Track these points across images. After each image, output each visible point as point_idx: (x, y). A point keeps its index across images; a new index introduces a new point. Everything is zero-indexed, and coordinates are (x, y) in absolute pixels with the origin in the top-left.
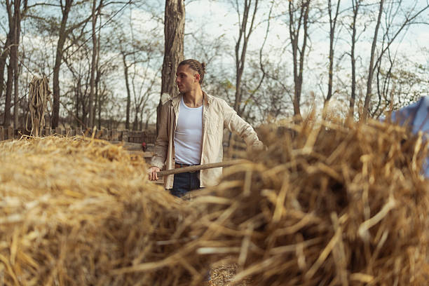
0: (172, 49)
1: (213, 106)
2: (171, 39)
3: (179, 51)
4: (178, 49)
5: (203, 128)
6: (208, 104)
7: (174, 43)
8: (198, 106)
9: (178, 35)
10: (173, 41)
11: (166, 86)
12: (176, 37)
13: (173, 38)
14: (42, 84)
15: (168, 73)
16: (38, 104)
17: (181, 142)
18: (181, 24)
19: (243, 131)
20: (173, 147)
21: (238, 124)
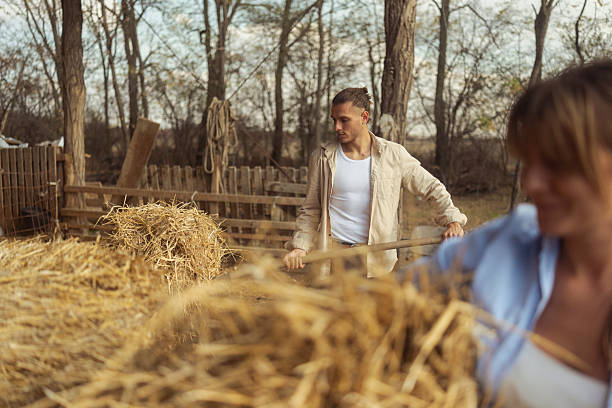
0: (396, 47)
1: (386, 155)
2: (394, 32)
3: (407, 49)
4: (405, 46)
5: (371, 190)
6: (378, 154)
7: (398, 38)
8: (363, 157)
9: (405, 25)
10: (396, 35)
11: (387, 103)
12: (401, 28)
13: (397, 30)
14: (222, 109)
15: (390, 83)
16: (218, 136)
17: (340, 211)
18: (409, 7)
19: (430, 192)
20: (329, 218)
21: (422, 180)
